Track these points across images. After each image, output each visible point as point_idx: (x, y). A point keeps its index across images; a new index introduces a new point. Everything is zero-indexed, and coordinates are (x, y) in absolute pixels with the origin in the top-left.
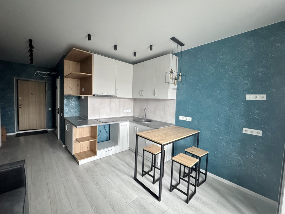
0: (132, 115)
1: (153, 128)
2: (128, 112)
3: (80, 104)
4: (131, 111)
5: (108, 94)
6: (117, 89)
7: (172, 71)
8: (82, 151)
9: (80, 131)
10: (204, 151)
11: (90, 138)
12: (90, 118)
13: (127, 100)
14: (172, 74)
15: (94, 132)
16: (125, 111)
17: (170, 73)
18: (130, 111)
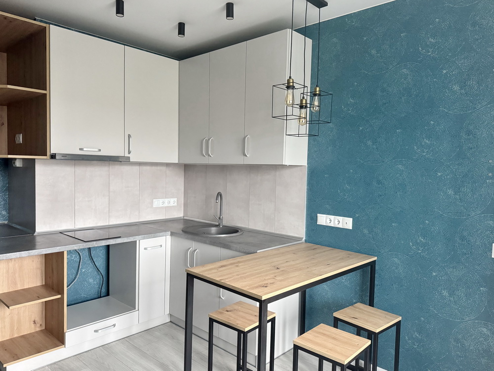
0: (180, 214)
1: (239, 251)
2: (166, 205)
3: (9, 183)
4: (176, 204)
5: (100, 150)
6: (129, 136)
7: (291, 81)
8: (16, 335)
9: (8, 272)
10: (389, 315)
11: (43, 291)
12: (42, 226)
13: (164, 168)
14: (290, 91)
15: (55, 272)
16: (158, 203)
17: (284, 87)
18: (173, 202)
